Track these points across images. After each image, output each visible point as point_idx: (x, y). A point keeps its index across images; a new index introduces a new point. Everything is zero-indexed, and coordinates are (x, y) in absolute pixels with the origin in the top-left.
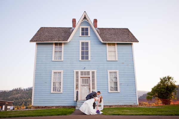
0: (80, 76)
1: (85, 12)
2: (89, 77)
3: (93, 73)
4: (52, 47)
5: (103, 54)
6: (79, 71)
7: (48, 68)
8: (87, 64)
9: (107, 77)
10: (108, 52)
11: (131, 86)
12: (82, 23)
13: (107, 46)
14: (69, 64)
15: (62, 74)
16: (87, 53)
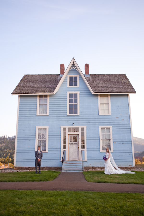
0: (67, 132)
1: (73, 58)
2: (78, 134)
3: (83, 129)
4: (35, 100)
5: (94, 107)
6: (67, 127)
7: (32, 124)
8: (75, 119)
9: (98, 134)
10: (99, 105)
11: (127, 145)
12: (70, 72)
13: (99, 97)
14: (56, 120)
15: (48, 130)
16: (76, 106)
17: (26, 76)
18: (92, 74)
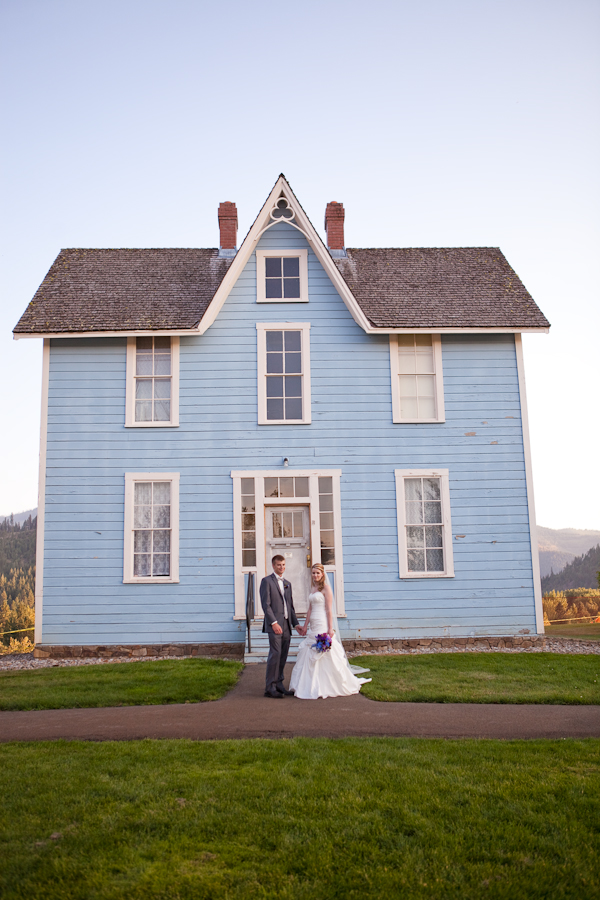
0: (260, 498)
1: (282, 175)
2: (308, 506)
3: (325, 483)
4: (119, 358)
5: (373, 390)
6: (259, 477)
7: (106, 463)
8: (294, 443)
9: (391, 504)
10: (395, 379)
11: (510, 547)
12: (265, 238)
13: (394, 348)
14: (210, 444)
15: (175, 489)
16: (295, 385)
17: (66, 255)
18: (358, 247)
